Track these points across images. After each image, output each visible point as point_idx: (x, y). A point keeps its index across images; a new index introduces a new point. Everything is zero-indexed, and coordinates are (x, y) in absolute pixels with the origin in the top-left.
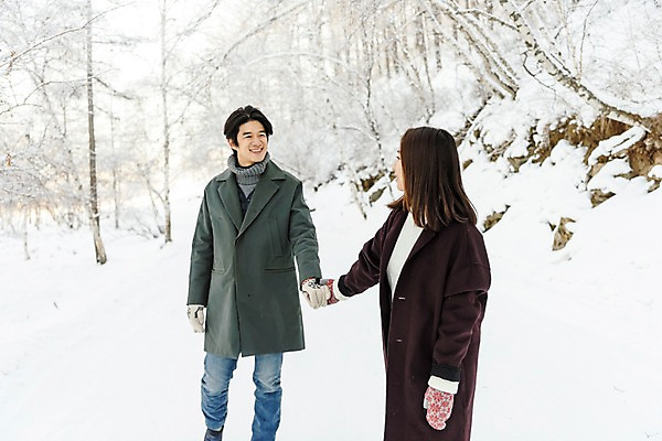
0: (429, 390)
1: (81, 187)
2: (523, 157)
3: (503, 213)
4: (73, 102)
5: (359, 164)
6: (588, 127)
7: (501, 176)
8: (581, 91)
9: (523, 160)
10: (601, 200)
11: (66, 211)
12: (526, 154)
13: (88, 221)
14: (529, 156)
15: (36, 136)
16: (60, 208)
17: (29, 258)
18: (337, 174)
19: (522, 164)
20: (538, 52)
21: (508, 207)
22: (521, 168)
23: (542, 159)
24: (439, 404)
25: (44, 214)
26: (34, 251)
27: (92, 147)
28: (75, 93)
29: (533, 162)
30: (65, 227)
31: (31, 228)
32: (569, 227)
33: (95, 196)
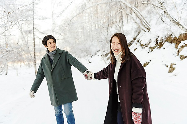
0: (133, 113)
1: (31, 57)
2: (154, 47)
3: (149, 62)
4: (29, 35)
5: (104, 50)
6: (177, 37)
7: (147, 52)
8: (180, 26)
9: (154, 48)
10: (183, 58)
11: (28, 63)
12: (155, 46)
13: (33, 65)
14: (156, 47)
15: (20, 44)
16: (26, 62)
17: (18, 75)
18: (97, 53)
19: (153, 49)
20: (168, 14)
21: (150, 61)
22: (154, 50)
23: (160, 48)
24: (137, 117)
25: (22, 64)
26: (19, 73)
27: (34, 46)
28: (30, 32)
29: (157, 48)
30: (28, 67)
31: (19, 67)
32: (174, 66)
33: (35, 59)
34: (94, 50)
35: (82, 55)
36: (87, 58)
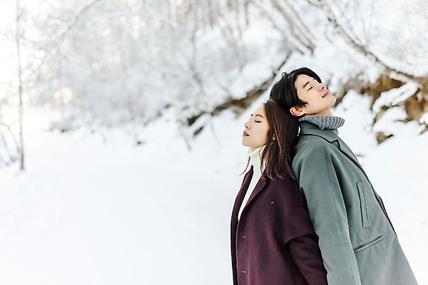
6: (373, 83)
8: (369, 57)
10: (383, 139)
18: (164, 112)
34: (152, 101)
35: (115, 116)
36: (129, 127)
